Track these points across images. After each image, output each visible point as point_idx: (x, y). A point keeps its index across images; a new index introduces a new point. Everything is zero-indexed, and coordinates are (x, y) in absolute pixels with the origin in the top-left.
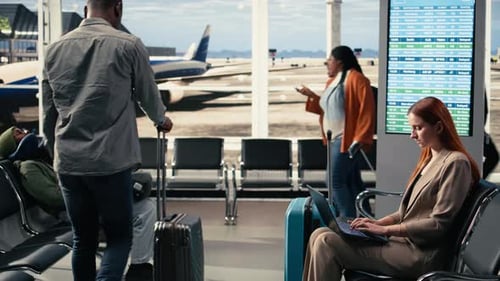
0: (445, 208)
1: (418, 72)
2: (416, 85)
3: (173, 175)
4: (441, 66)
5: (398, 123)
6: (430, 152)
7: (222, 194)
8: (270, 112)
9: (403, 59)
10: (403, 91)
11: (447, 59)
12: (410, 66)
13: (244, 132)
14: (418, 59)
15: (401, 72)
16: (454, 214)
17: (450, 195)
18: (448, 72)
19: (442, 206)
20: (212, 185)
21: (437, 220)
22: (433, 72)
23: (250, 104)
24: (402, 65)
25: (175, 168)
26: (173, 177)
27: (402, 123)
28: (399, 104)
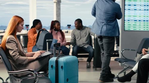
1: (135, 10)
2: (135, 14)
4: (143, 8)
5: (128, 27)
9: (130, 5)
10: (130, 16)
11: (145, 6)
12: (132, 7)
14: (135, 5)
15: (129, 10)
18: (145, 10)
22: (140, 10)
24: (130, 7)
27: (130, 27)
28: (129, 20)
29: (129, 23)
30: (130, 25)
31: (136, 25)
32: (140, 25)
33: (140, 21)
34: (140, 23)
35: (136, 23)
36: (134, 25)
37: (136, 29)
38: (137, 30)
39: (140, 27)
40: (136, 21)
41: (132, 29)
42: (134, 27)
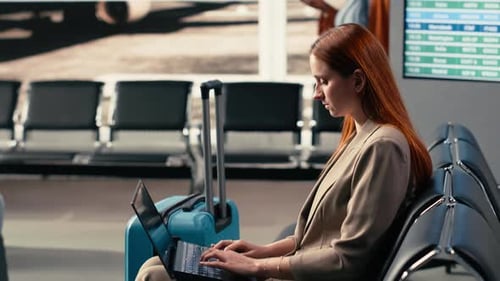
0: (358, 228)
3: (112, 139)
5: (424, 60)
6: (354, 128)
7: (184, 172)
8: (289, 34)
10: (432, 5)
13: (246, 67)
16: (372, 241)
17: (366, 207)
19: (351, 227)
20: (163, 157)
21: (341, 251)
23: (254, 22)
25: (114, 129)
26: (109, 145)
28: (425, 26)
29: (425, 38)
30: (430, 49)
31: (460, 50)
32: (480, 51)
33: (478, 28)
34: (480, 40)
35: (459, 39)
36: (450, 50)
37: (460, 71)
38: (465, 75)
39: (480, 62)
40: (461, 28)
41: (440, 69)
42: (450, 61)
